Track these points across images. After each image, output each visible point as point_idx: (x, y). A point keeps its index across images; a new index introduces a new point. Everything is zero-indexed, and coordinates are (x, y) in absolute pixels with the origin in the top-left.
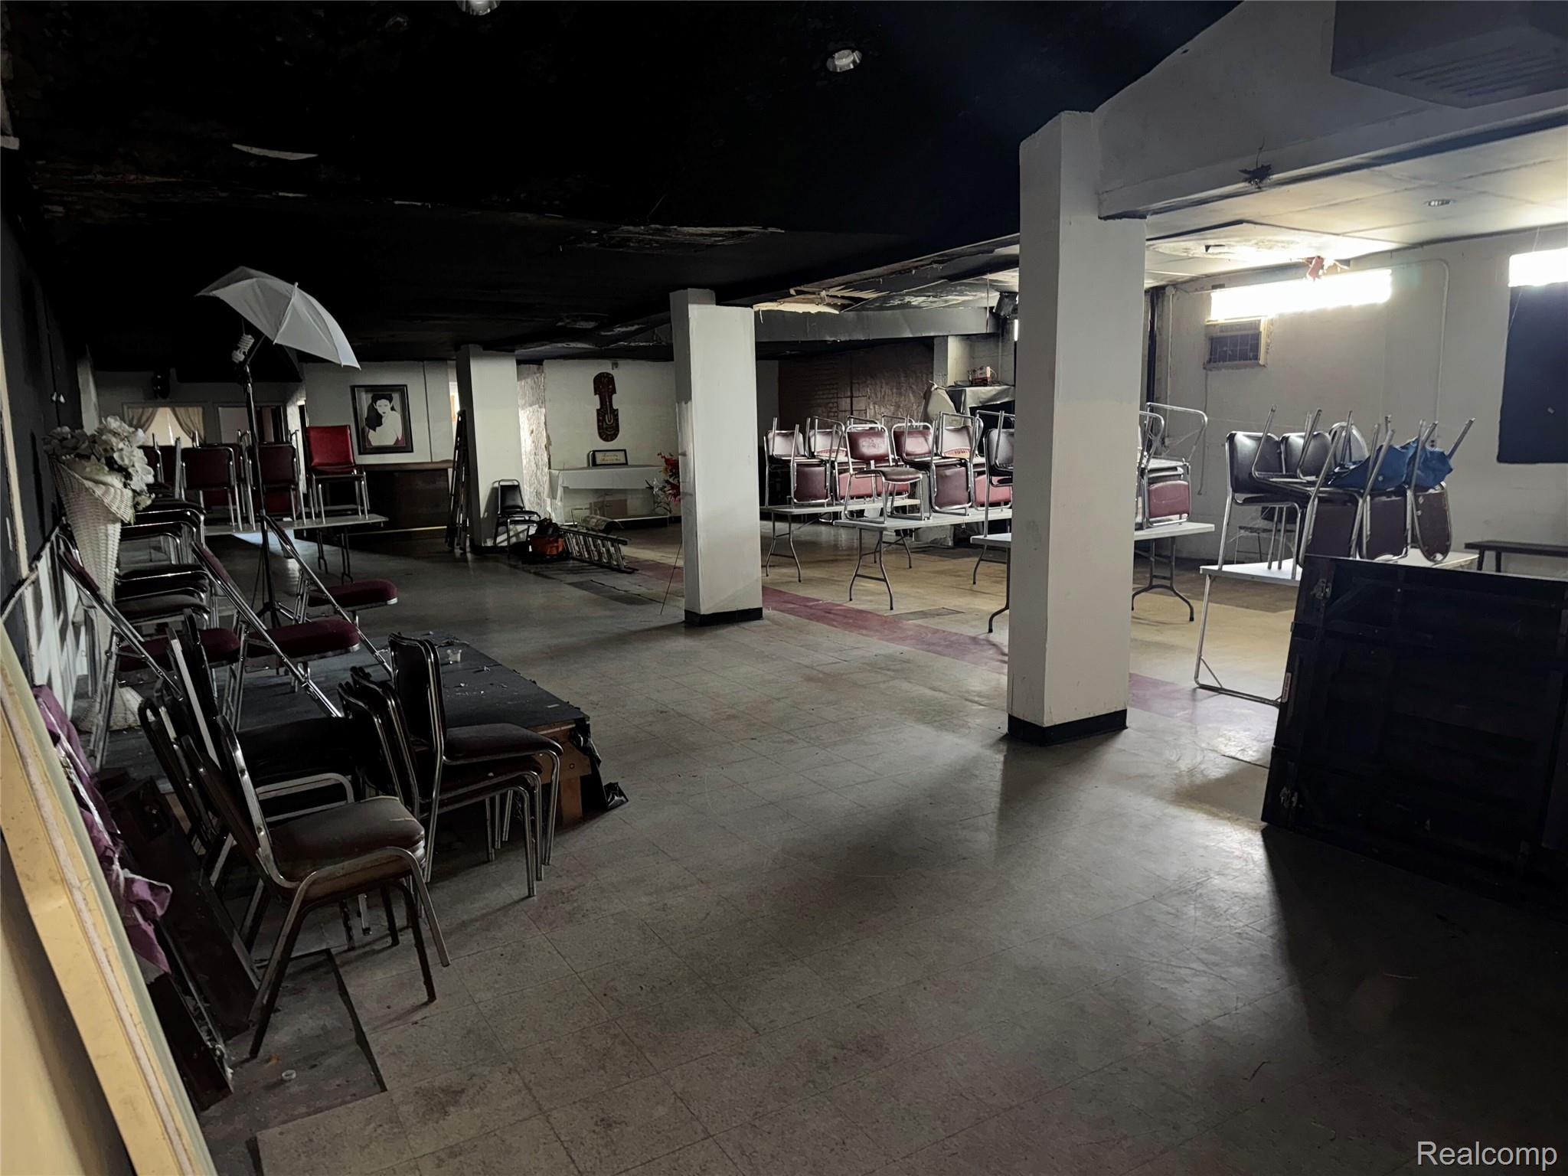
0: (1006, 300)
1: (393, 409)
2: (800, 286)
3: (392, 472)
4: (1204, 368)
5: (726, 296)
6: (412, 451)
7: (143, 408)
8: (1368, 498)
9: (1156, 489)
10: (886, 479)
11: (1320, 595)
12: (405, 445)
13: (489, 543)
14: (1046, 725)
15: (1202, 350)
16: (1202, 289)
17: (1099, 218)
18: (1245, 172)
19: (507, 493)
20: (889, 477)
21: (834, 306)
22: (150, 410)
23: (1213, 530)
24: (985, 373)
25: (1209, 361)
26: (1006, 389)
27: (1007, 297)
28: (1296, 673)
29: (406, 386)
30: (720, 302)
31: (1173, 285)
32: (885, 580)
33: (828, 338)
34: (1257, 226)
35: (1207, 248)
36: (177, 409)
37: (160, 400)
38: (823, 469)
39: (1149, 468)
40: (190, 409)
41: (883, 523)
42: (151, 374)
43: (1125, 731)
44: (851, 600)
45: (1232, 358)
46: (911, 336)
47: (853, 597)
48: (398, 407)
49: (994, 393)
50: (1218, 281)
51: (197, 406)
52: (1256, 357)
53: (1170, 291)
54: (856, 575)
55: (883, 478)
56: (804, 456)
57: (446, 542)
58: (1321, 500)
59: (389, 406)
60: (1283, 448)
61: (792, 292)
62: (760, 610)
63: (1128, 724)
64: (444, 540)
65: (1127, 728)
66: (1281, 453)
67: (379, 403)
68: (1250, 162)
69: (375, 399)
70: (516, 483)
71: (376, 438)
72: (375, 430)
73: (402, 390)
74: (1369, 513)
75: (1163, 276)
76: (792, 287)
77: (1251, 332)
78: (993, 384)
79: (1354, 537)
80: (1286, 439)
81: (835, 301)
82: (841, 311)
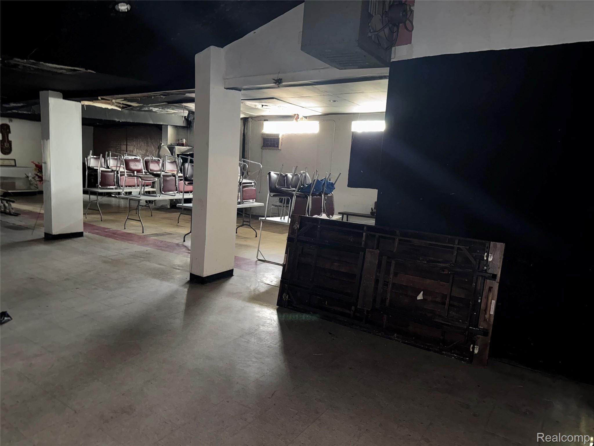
0: (191, 114)
2: (103, 96)
4: (261, 149)
5: (68, 95)
8: (311, 196)
9: (245, 190)
10: (141, 179)
11: (296, 228)
14: (204, 277)
15: (260, 142)
16: (261, 120)
17: (225, 88)
18: (274, 79)
20: (142, 179)
21: (119, 107)
23: (264, 205)
24: (183, 141)
25: (263, 146)
26: (191, 149)
27: (191, 113)
28: (288, 254)
30: (65, 98)
31: (251, 118)
32: (140, 221)
33: (117, 120)
34: (279, 101)
35: (263, 106)
38: (113, 173)
39: (243, 182)
41: (140, 197)
43: (233, 277)
44: (125, 229)
45: (270, 146)
46: (152, 123)
47: (126, 228)
49: (186, 149)
50: (266, 118)
52: (278, 147)
53: (250, 120)
54: (128, 218)
55: (140, 179)
56: (105, 167)
58: (297, 196)
60: (285, 178)
61: (99, 98)
62: (82, 233)
63: (234, 274)
65: (233, 276)
66: (285, 180)
68: (276, 77)
74: (311, 201)
75: (247, 114)
76: (100, 96)
77: (277, 138)
78: (186, 146)
79: (307, 209)
80: (287, 175)
81: (120, 105)
82: (122, 109)
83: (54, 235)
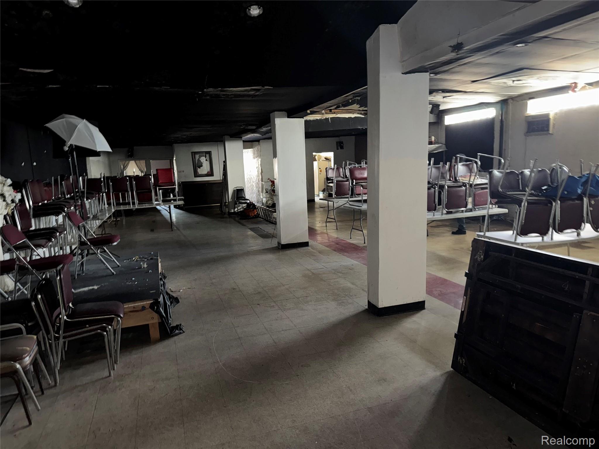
0: (435, 108)
1: (206, 160)
3: (205, 184)
4: (525, 136)
6: (213, 176)
7: (125, 161)
8: (559, 202)
10: (363, 188)
11: (479, 259)
12: (211, 173)
13: (232, 211)
14: (380, 307)
15: (523, 128)
16: (525, 100)
17: (402, 73)
18: (451, 46)
19: (239, 193)
21: (361, 114)
22: (128, 162)
23: (507, 212)
24: (431, 139)
25: (527, 132)
26: (440, 146)
29: (211, 151)
30: (289, 116)
31: (511, 98)
32: (362, 231)
33: (359, 128)
35: (513, 81)
36: (137, 161)
37: (130, 158)
38: (348, 183)
40: (141, 161)
41: (361, 207)
42: (127, 149)
44: (351, 238)
45: (538, 131)
48: (208, 159)
49: (435, 147)
50: (532, 96)
51: (143, 160)
52: (548, 130)
53: (510, 101)
54: (352, 228)
56: (342, 177)
57: (220, 210)
59: (205, 160)
60: (520, 177)
61: (308, 112)
62: (308, 243)
64: (219, 209)
65: (425, 309)
66: (518, 180)
67: (201, 158)
68: (453, 43)
69: (200, 157)
70: (242, 188)
71: (200, 171)
72: (200, 168)
73: (209, 153)
74: (559, 209)
75: (505, 95)
76: (308, 109)
77: (546, 119)
78: (435, 144)
79: (551, 221)
81: (361, 112)
82: (365, 116)
83: (283, 244)
